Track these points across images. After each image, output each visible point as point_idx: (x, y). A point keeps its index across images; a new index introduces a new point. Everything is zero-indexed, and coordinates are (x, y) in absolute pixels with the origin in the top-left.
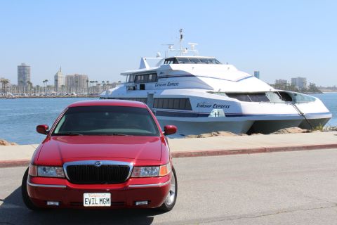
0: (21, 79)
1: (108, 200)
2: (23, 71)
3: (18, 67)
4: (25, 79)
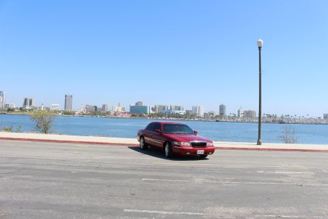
0: (221, 112)
2: (222, 108)
3: (220, 106)
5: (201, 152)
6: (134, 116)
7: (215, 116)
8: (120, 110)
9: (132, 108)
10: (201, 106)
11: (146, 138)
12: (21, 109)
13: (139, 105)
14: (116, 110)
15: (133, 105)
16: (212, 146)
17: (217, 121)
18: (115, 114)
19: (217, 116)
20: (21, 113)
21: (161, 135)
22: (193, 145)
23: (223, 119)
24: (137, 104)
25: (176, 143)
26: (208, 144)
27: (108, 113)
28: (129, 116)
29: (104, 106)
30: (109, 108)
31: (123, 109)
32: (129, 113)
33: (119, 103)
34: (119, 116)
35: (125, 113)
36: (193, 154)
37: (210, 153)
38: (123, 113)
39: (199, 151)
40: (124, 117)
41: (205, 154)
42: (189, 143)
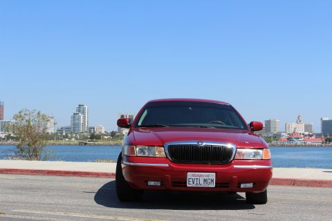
1: (212, 181)
5: (205, 181)
6: (330, 140)
8: (301, 130)
9: (325, 124)
12: (113, 134)
14: (291, 131)
18: (289, 139)
20: (112, 143)
26: (241, 153)
27: (277, 137)
28: (319, 142)
29: (268, 122)
30: (278, 128)
31: (308, 127)
32: (318, 136)
33: (299, 116)
34: (299, 143)
35: (311, 136)
36: (173, 186)
37: (242, 186)
38: (306, 135)
39: (193, 175)
40: (309, 143)
41: (220, 187)
42: (163, 148)
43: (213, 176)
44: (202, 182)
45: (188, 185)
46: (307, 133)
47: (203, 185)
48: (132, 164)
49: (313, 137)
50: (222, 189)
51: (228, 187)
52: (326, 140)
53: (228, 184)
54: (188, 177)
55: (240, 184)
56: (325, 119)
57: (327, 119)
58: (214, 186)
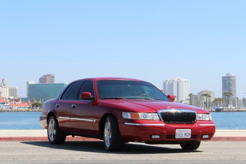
0: (226, 91)
1: (189, 134)
2: (228, 83)
3: (223, 77)
4: (229, 90)
5: (185, 134)
6: (37, 105)
7: (212, 99)
9: (31, 88)
10: (183, 80)
11: (60, 119)
13: (48, 82)
15: (34, 81)
16: (209, 121)
17: (218, 111)
19: (217, 101)
21: (94, 103)
22: (166, 117)
23: (231, 107)
24: (43, 79)
25: (128, 116)
26: (199, 116)
28: (25, 107)
31: (13, 91)
33: (3, 80)
34: (4, 108)
35: (17, 100)
36: (167, 138)
37: (204, 137)
38: (12, 100)
39: (179, 131)
40: (15, 108)
41: (193, 138)
42: (157, 114)
43: (189, 131)
44: (184, 135)
45: (176, 137)
46: (12, 98)
47: (184, 137)
48: (138, 124)
49: (20, 102)
50: (193, 139)
51: (196, 138)
52: (33, 105)
53: (196, 136)
54: (176, 132)
55: (202, 136)
56: (31, 83)
57: (33, 83)
58: (190, 137)
